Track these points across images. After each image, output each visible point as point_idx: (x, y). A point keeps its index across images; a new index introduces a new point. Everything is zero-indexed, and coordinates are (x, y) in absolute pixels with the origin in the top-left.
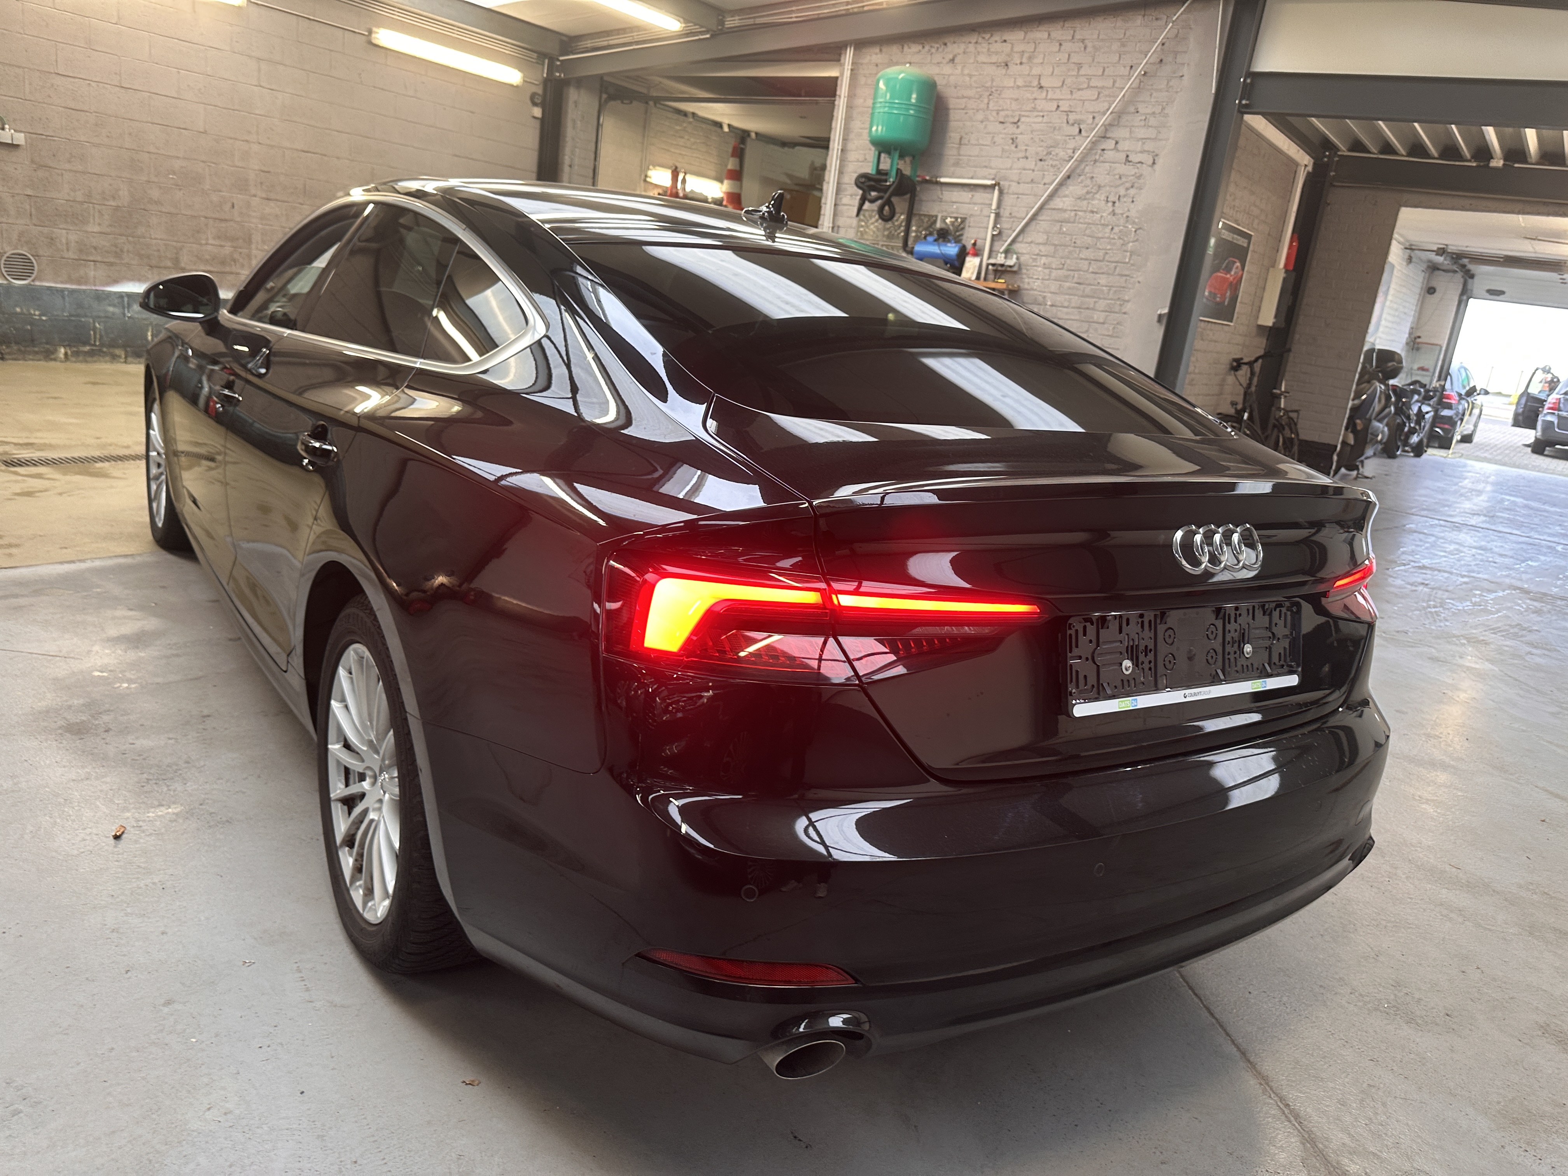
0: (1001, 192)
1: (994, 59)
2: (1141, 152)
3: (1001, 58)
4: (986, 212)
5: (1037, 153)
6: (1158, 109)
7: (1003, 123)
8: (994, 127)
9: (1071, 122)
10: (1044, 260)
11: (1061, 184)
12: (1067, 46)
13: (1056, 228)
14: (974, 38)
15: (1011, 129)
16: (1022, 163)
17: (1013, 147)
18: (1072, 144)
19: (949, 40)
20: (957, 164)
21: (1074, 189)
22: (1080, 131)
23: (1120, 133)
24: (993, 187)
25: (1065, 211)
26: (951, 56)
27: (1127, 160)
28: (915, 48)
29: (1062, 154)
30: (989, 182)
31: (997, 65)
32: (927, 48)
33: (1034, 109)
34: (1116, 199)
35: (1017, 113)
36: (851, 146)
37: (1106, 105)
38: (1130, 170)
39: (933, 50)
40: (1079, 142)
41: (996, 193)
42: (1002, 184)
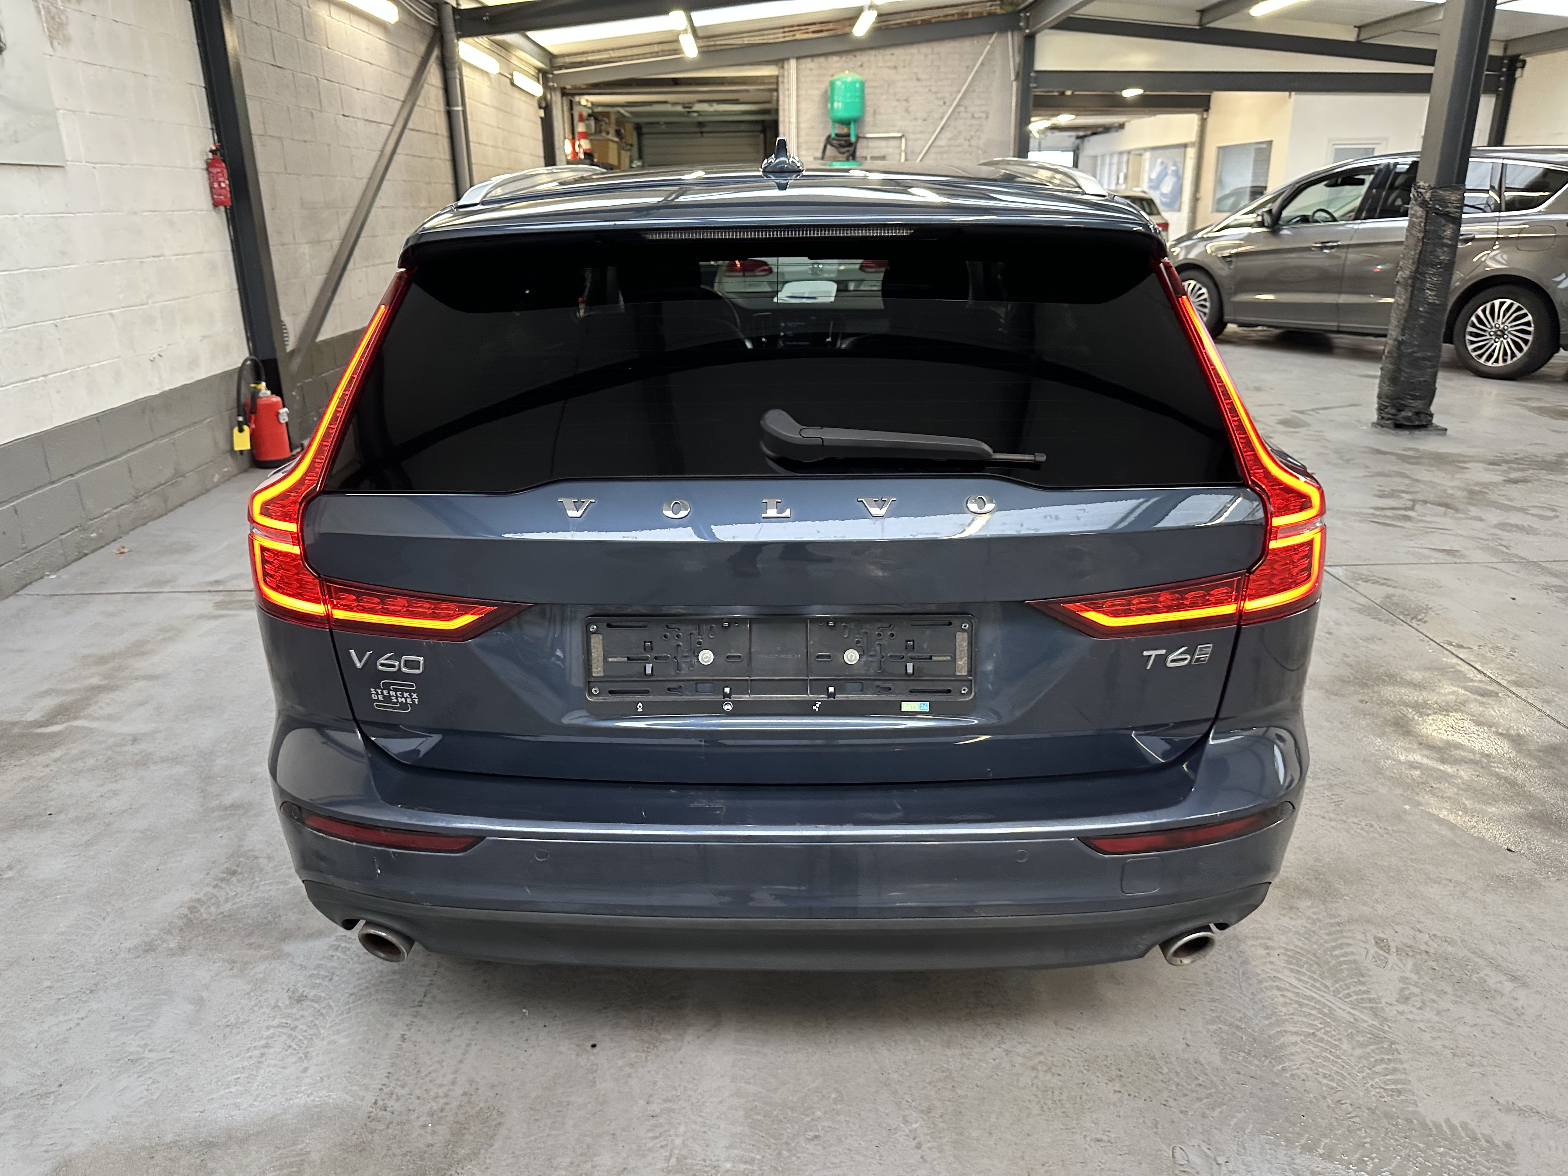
0: (906, 140)
1: (889, 64)
2: (980, 112)
3: (892, 64)
4: (897, 151)
5: (922, 116)
6: (985, 89)
7: (898, 100)
8: (894, 103)
9: (939, 98)
11: (940, 132)
12: (930, 57)
13: (940, 156)
14: (873, 52)
15: (904, 104)
16: (914, 123)
17: (907, 114)
18: (941, 110)
19: (858, 54)
20: (875, 125)
21: (947, 134)
22: (945, 103)
23: (965, 102)
24: (901, 138)
25: (943, 146)
26: (859, 63)
27: (973, 117)
28: (836, 59)
29: (936, 115)
30: (899, 135)
31: (889, 67)
32: (844, 59)
33: (916, 92)
34: (970, 138)
35: (907, 95)
36: (801, 119)
37: (955, 89)
38: (975, 122)
39: (848, 60)
40: (945, 108)
41: (903, 140)
42: (906, 135)
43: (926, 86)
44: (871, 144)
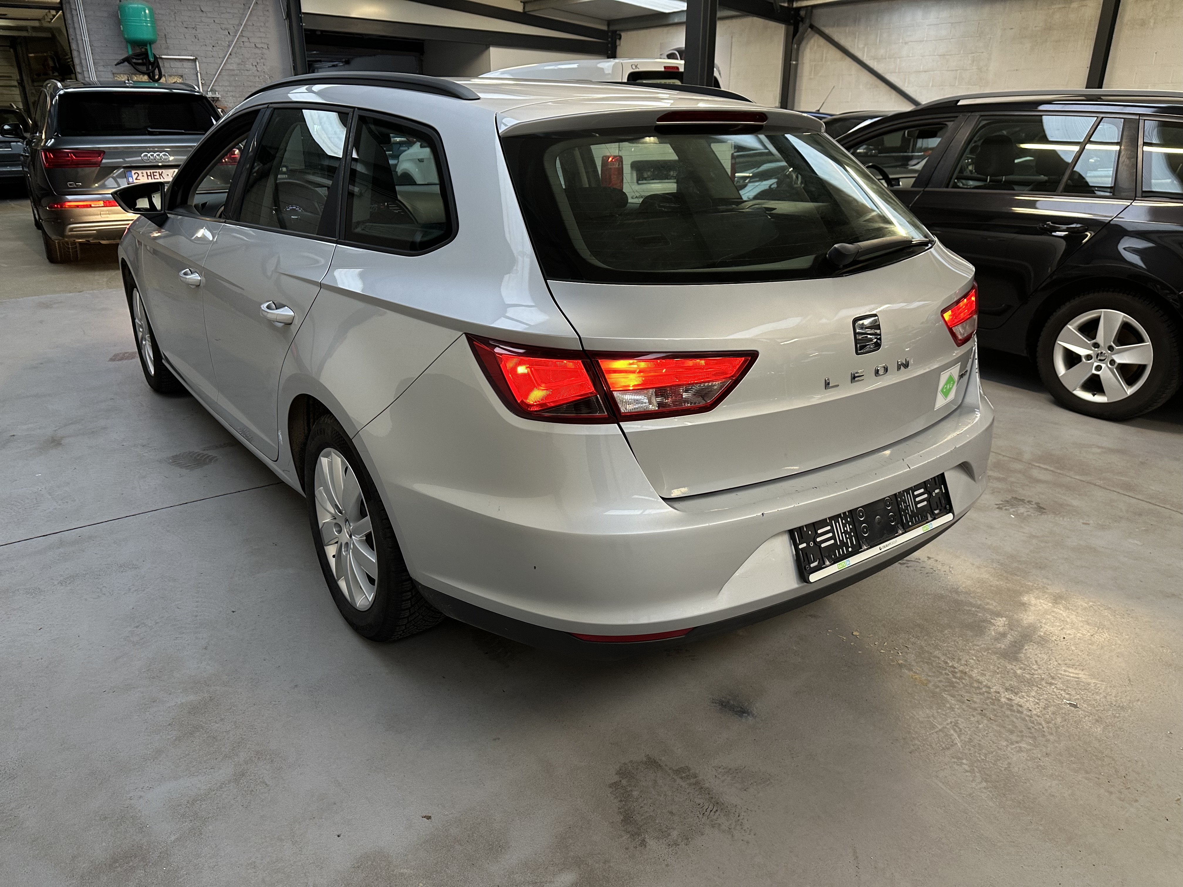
0: (200, 63)
2: (261, 42)
4: (193, 72)
5: (210, 43)
6: (263, 25)
7: (186, 28)
8: (183, 30)
9: (223, 28)
10: (231, 94)
11: (228, 58)
13: (232, 78)
15: (193, 31)
16: (205, 48)
17: (196, 40)
18: (227, 39)
20: (168, 48)
21: (235, 60)
22: (229, 33)
23: (247, 34)
24: (194, 60)
25: (234, 70)
27: (256, 47)
29: (223, 44)
30: (192, 58)
33: (201, 22)
34: (256, 64)
35: (194, 23)
37: (237, 22)
38: (258, 51)
40: (230, 38)
41: (197, 63)
42: (198, 58)
43: (210, 17)
44: (167, 64)
